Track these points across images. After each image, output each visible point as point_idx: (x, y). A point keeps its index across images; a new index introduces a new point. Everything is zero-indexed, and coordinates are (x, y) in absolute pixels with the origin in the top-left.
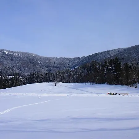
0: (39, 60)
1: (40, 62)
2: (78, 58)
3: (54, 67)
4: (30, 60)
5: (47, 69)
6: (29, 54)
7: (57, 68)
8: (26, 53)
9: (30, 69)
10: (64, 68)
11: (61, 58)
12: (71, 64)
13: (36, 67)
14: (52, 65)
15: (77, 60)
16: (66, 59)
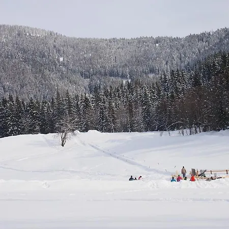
0: (59, 51)
1: (61, 59)
2: (201, 37)
3: (112, 74)
4: (25, 52)
5: (86, 82)
6: (20, 32)
7: (123, 76)
8: (12, 29)
9: (22, 87)
10: (151, 76)
11: (141, 41)
12: (176, 60)
13: (44, 77)
14: (104, 67)
15: (200, 44)
16: (157, 41)
